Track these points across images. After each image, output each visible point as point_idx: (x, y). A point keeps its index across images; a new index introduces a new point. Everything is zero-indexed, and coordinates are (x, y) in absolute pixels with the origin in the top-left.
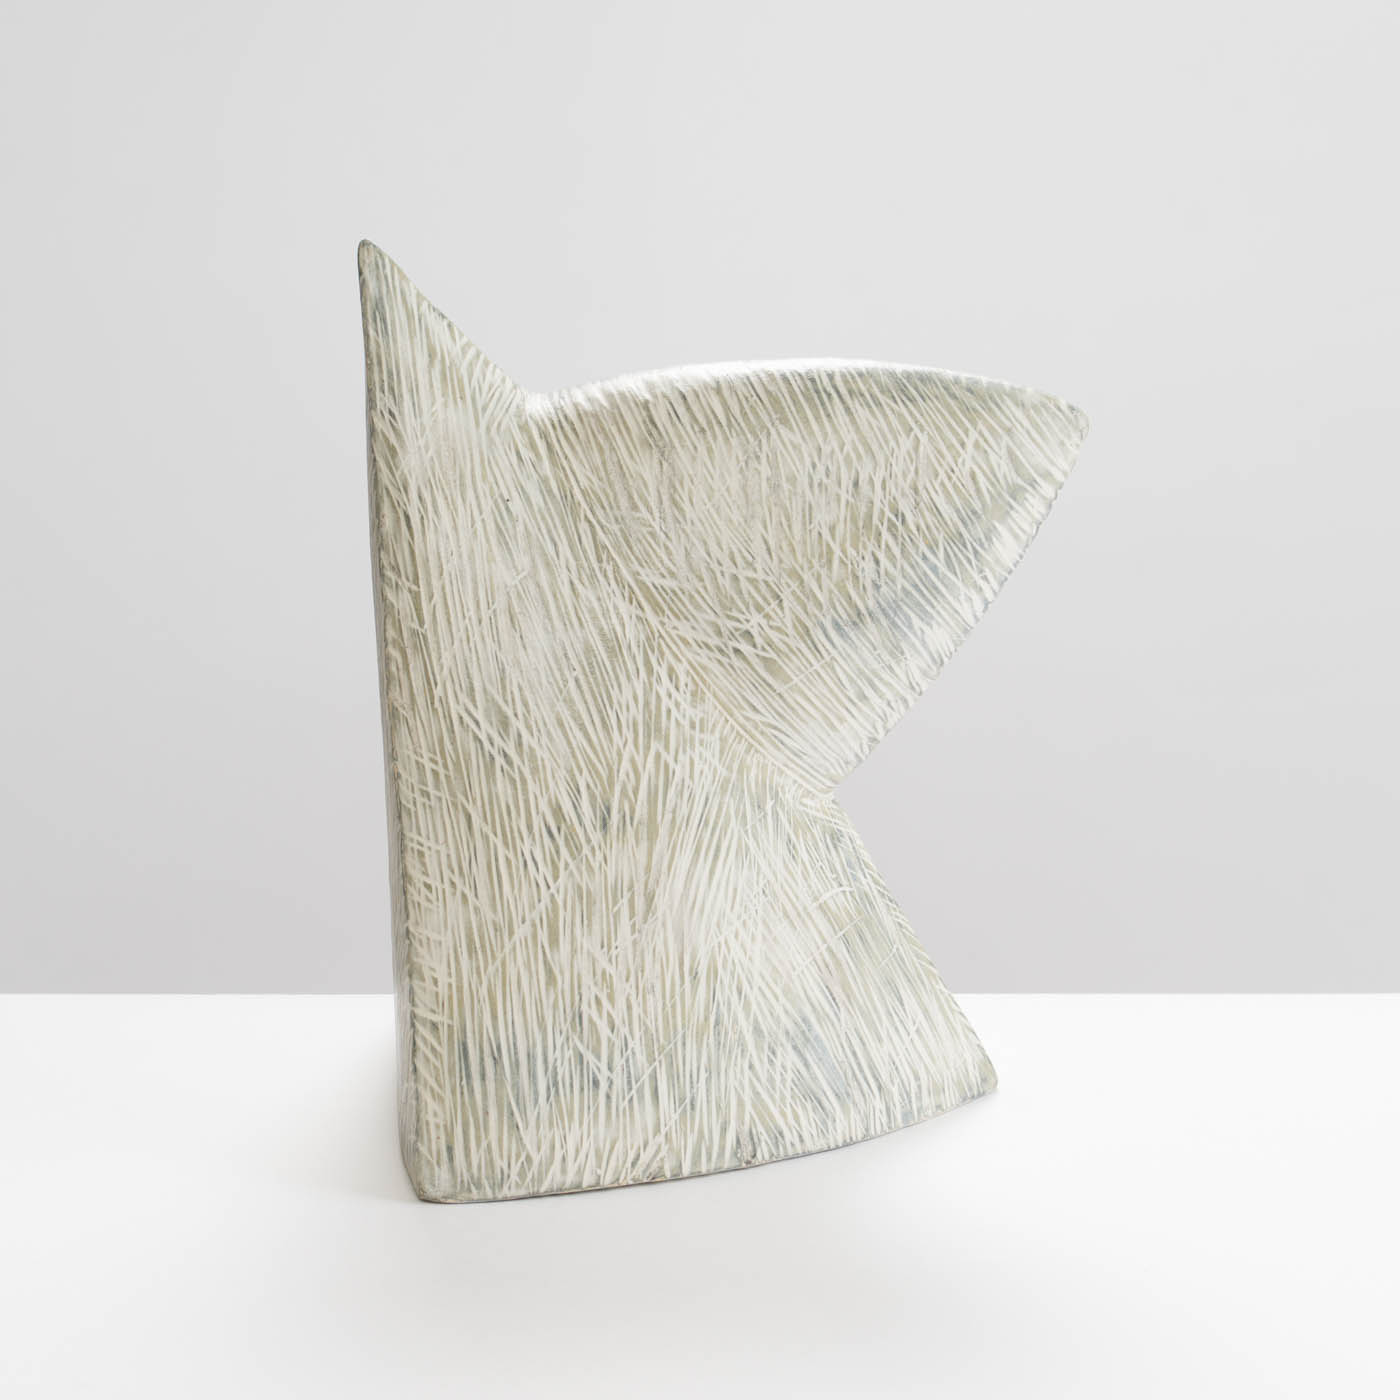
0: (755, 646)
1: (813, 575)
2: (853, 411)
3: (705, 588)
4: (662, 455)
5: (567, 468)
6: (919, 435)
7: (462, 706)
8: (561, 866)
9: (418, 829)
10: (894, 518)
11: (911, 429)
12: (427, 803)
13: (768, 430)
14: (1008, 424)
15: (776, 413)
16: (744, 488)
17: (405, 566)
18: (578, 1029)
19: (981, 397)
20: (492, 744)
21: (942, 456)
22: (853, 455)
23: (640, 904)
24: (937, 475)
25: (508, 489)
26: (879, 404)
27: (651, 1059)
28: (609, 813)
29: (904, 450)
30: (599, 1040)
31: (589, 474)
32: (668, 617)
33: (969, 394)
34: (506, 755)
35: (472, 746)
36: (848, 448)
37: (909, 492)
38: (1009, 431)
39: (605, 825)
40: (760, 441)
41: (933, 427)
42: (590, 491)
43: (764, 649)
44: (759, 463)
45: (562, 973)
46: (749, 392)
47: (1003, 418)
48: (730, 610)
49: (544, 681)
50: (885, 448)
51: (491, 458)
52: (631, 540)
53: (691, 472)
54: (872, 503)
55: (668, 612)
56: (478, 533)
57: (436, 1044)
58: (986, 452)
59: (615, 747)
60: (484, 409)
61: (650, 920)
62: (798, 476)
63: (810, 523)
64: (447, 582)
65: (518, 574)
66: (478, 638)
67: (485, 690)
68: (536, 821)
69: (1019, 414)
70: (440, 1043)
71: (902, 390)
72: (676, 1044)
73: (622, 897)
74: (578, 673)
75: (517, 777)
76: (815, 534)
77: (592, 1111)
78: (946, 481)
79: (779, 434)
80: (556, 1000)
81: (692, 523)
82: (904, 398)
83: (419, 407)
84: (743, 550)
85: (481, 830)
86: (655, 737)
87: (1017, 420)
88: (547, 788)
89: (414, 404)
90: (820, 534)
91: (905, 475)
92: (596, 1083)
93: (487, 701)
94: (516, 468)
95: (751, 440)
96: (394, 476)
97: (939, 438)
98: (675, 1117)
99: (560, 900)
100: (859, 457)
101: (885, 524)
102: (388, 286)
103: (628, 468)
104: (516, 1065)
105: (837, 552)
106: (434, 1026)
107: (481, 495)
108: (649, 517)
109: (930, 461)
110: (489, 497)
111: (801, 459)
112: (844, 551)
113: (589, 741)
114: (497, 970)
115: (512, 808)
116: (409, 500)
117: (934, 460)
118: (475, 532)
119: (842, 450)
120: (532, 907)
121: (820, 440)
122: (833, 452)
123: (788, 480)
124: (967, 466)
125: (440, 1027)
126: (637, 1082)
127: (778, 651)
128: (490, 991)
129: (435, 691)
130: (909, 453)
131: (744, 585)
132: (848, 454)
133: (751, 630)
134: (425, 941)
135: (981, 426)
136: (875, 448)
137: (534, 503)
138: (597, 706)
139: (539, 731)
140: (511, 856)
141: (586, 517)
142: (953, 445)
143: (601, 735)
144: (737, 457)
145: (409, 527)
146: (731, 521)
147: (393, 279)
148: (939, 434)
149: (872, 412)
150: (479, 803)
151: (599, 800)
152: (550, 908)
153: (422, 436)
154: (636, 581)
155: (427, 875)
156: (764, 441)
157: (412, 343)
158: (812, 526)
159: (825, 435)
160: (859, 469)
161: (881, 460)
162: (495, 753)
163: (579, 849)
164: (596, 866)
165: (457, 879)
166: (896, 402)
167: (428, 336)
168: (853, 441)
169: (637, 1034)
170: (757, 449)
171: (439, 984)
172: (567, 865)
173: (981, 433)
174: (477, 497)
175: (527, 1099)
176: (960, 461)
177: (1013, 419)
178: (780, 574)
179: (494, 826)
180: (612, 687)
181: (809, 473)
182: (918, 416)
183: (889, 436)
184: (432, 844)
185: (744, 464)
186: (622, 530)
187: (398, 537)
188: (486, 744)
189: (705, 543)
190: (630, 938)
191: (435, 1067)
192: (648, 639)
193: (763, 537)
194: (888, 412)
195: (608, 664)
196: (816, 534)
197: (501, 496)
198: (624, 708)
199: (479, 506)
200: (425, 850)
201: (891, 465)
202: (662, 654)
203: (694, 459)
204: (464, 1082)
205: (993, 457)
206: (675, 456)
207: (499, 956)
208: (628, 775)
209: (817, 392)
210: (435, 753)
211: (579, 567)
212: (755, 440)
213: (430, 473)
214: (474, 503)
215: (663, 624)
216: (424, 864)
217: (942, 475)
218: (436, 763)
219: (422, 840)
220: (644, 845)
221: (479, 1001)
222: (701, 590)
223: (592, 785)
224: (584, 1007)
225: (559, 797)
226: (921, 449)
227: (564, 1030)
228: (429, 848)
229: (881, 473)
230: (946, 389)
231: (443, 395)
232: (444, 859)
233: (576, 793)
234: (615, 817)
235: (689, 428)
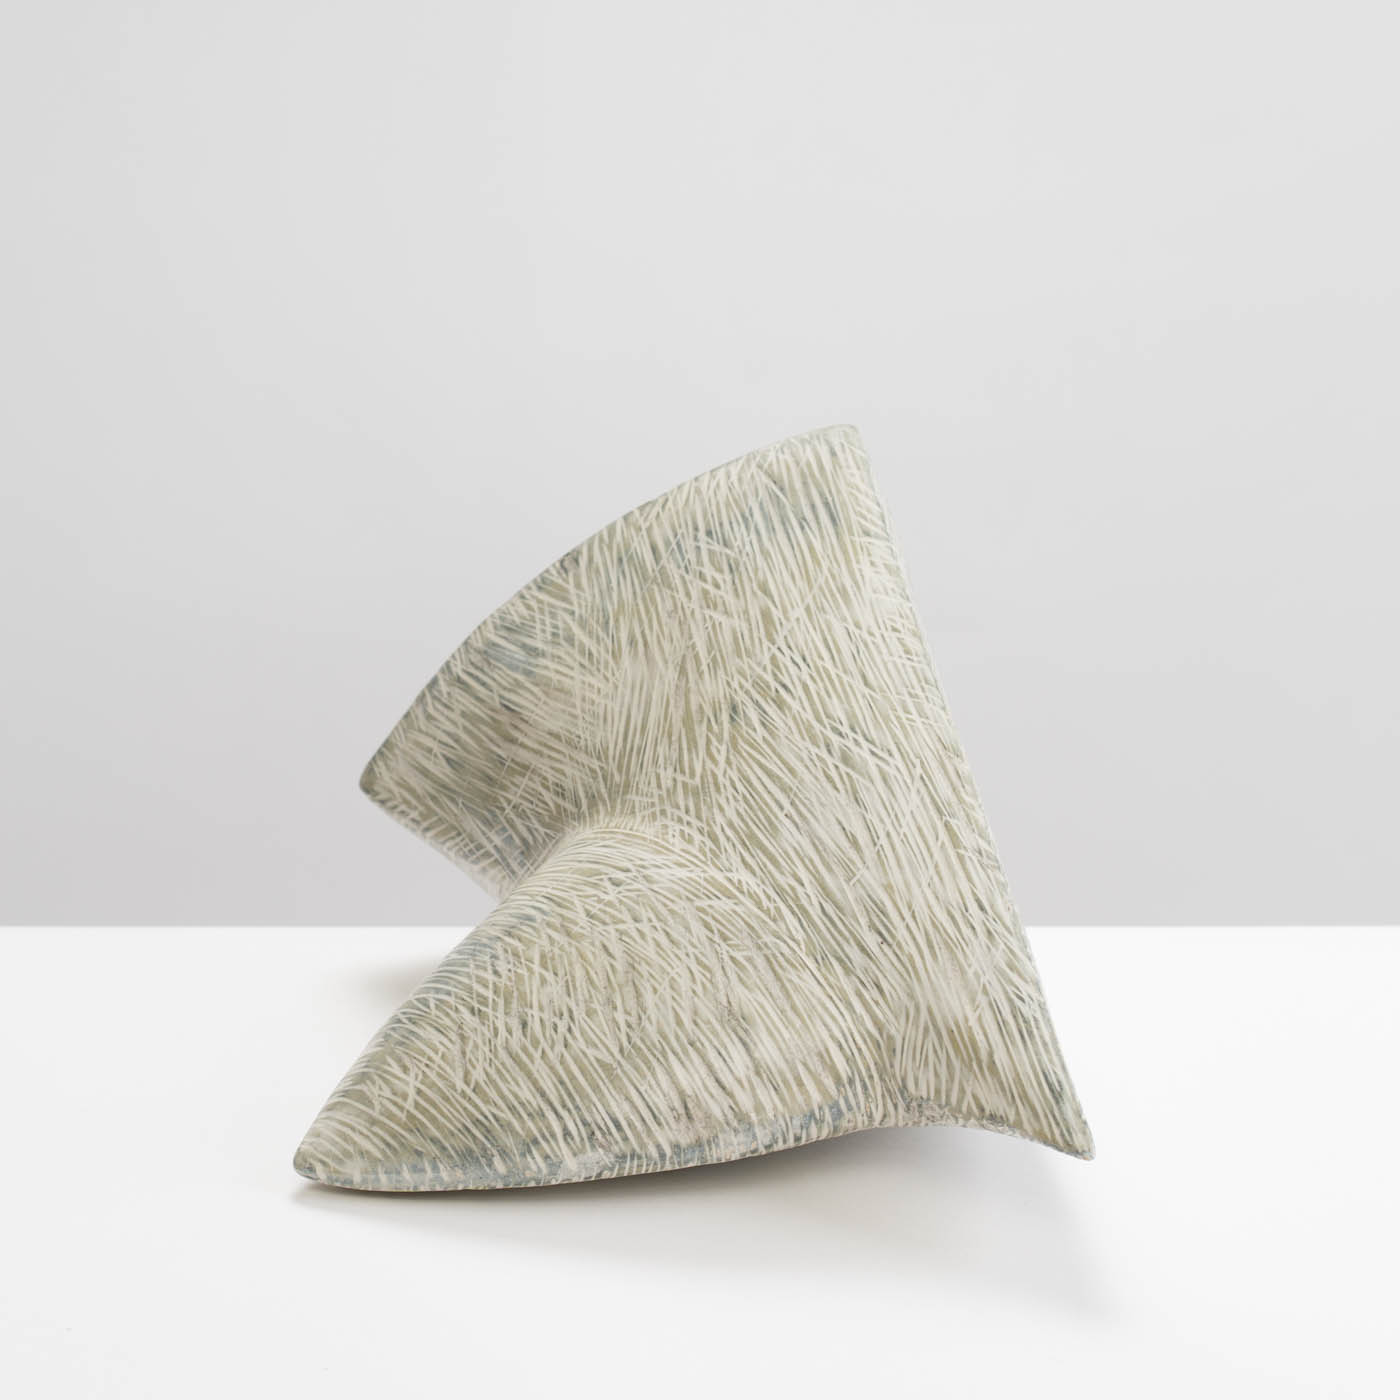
0: (610, 879)
1: (559, 943)
2: (538, 1096)
3: (665, 905)
4: (730, 1011)
5: (827, 988)
6: (465, 1088)
7: (892, 764)
8: (769, 667)
9: (915, 672)
10: (483, 1008)
11: (474, 1090)
12: (910, 689)
13: (623, 1055)
14: (376, 1129)
15: (617, 1075)
16: (638, 995)
17: (975, 868)
18: (732, 561)
19: (405, 1148)
20: (855, 740)
21: (439, 1075)
22: (531, 1049)
23: (690, 666)
24: (443, 1057)
25: (885, 954)
26: (512, 1109)
27: (663, 571)
28: (732, 718)
29: (479, 1068)
30: (712, 563)
31: (802, 985)
32: (700, 877)
33: (420, 1149)
34: (840, 734)
35: (874, 734)
36: (537, 1055)
37: (468, 1033)
38: (373, 1122)
39: (734, 709)
40: (630, 1043)
41: (453, 1100)
42: (800, 968)
43: (601, 880)
44: (626, 1021)
45: (754, 593)
46: (649, 1096)
47: (381, 1132)
48: (638, 896)
49: (814, 800)
50: (498, 1064)
51: (908, 979)
52: (748, 930)
53: (696, 999)
54: (506, 1014)
55: (702, 882)
56: (907, 909)
57: (863, 522)
58: (395, 1094)
59: (734, 767)
60: (926, 1030)
61: (680, 659)
62: (586, 1018)
63: (567, 981)
64: (928, 860)
65: (859, 881)
66: (887, 820)
67: (872, 782)
68: (800, 692)
69: (367, 1145)
70: (859, 523)
71: (488, 1131)
72: (642, 589)
73: (708, 665)
74: (781, 815)
75: (826, 721)
76: (561, 973)
77: (710, 515)
78: (432, 1054)
79: (612, 1054)
80: (756, 574)
81: (687, 955)
82: (487, 1123)
83: (994, 1012)
84: (632, 943)
85: (852, 676)
86: (697, 787)
87: (367, 1137)
88: (794, 718)
89: (1000, 1012)
90: (556, 974)
91: (476, 1046)
92: (709, 533)
93: (867, 772)
94: (880, 976)
95: (639, 1043)
96: (1005, 944)
97: (445, 1090)
98: (635, 544)
99: (766, 643)
100: (524, 1049)
101: (491, 1001)
102: (1054, 1117)
103: (764, 995)
104: (784, 521)
105: (536, 967)
106: (867, 533)
107: (910, 942)
108: (734, 954)
109: (451, 1067)
110: (902, 941)
111: (583, 1033)
112: (530, 970)
113: (761, 766)
114: (816, 580)
115: (825, 697)
116: (985, 924)
117: (448, 1069)
118: (910, 908)
119: (543, 1052)
120: (791, 631)
121: (566, 1054)
122: (552, 1048)
123: (595, 1011)
124: (412, 1075)
125: (861, 532)
126: (673, 549)
127: (587, 884)
128: (819, 564)
129: (921, 771)
130: (474, 1067)
131: (627, 917)
132: (536, 1048)
133: (614, 887)
134: (890, 592)
135: (403, 1116)
136: (509, 1062)
137: (856, 947)
138: (758, 793)
139: (811, 760)
140: (819, 663)
141: (799, 945)
142: (430, 1088)
143: (749, 772)
144: (651, 1023)
145: (978, 901)
146: (648, 964)
147: (1050, 1126)
148: (444, 1094)
149: (516, 1097)
150: (859, 696)
151: (743, 724)
152: (774, 633)
153: (984, 985)
154: (735, 897)
155: (899, 639)
156: (625, 1043)
157: (1016, 1070)
158: (565, 979)
159: (562, 1062)
160: (523, 1039)
161: (502, 1054)
162: (851, 734)
163: (755, 684)
164: (737, 676)
165: (869, 639)
166: (494, 1116)
167: (1001, 1083)
168: (532, 1062)
169: (678, 581)
170: (631, 1034)
171: (869, 564)
172: (765, 669)
173: (401, 1109)
174: (914, 939)
175: (769, 502)
176: (420, 1077)
177: (372, 1136)
178: (592, 933)
179: (841, 683)
180: (746, 811)
181: (574, 1023)
182: (470, 1107)
183: (495, 1076)
184: (898, 661)
185: (643, 1017)
186: (759, 937)
187: (989, 892)
188: (861, 739)
189: (672, 942)
190: (696, 639)
191: (859, 505)
192: (717, 856)
193: (613, 957)
194: (500, 1102)
195: (754, 827)
196: (559, 973)
197: (890, 945)
198: (731, 798)
199: (911, 932)
200: (904, 656)
201: (491, 1051)
202: (701, 850)
203: (696, 1013)
204: (830, 499)
205: (387, 1093)
206: (716, 1012)
207: (816, 590)
208: (719, 751)
209: (577, 1108)
210: (912, 726)
211: (797, 899)
212: (635, 1043)
213: (968, 952)
214: (918, 936)
215: (704, 871)
216: (903, 645)
217: (437, 1058)
218: (908, 719)
219: (908, 663)
220: (694, 707)
221: (828, 556)
222: (668, 902)
223: (750, 731)
224: (728, 577)
225: (781, 715)
226: (461, 1075)
227: (745, 558)
228: (900, 657)
229: (500, 1041)
230: (444, 1148)
231: (970, 1028)
232: (884, 651)
233: (765, 721)
234: (725, 717)
235: (707, 1044)
